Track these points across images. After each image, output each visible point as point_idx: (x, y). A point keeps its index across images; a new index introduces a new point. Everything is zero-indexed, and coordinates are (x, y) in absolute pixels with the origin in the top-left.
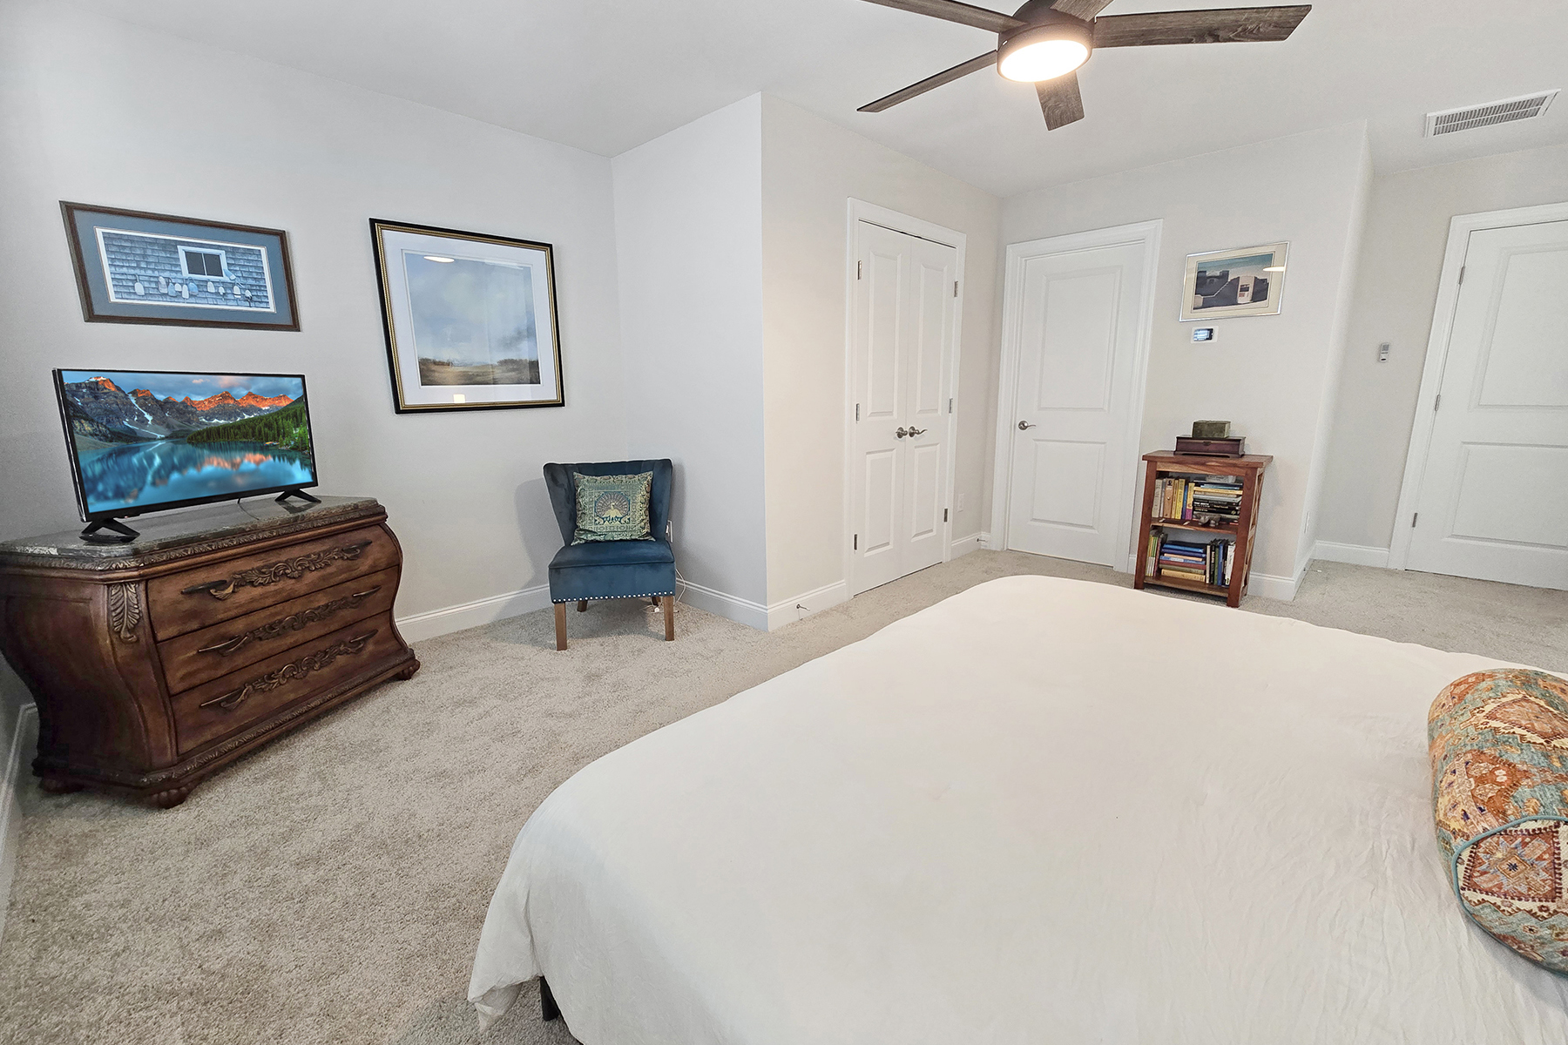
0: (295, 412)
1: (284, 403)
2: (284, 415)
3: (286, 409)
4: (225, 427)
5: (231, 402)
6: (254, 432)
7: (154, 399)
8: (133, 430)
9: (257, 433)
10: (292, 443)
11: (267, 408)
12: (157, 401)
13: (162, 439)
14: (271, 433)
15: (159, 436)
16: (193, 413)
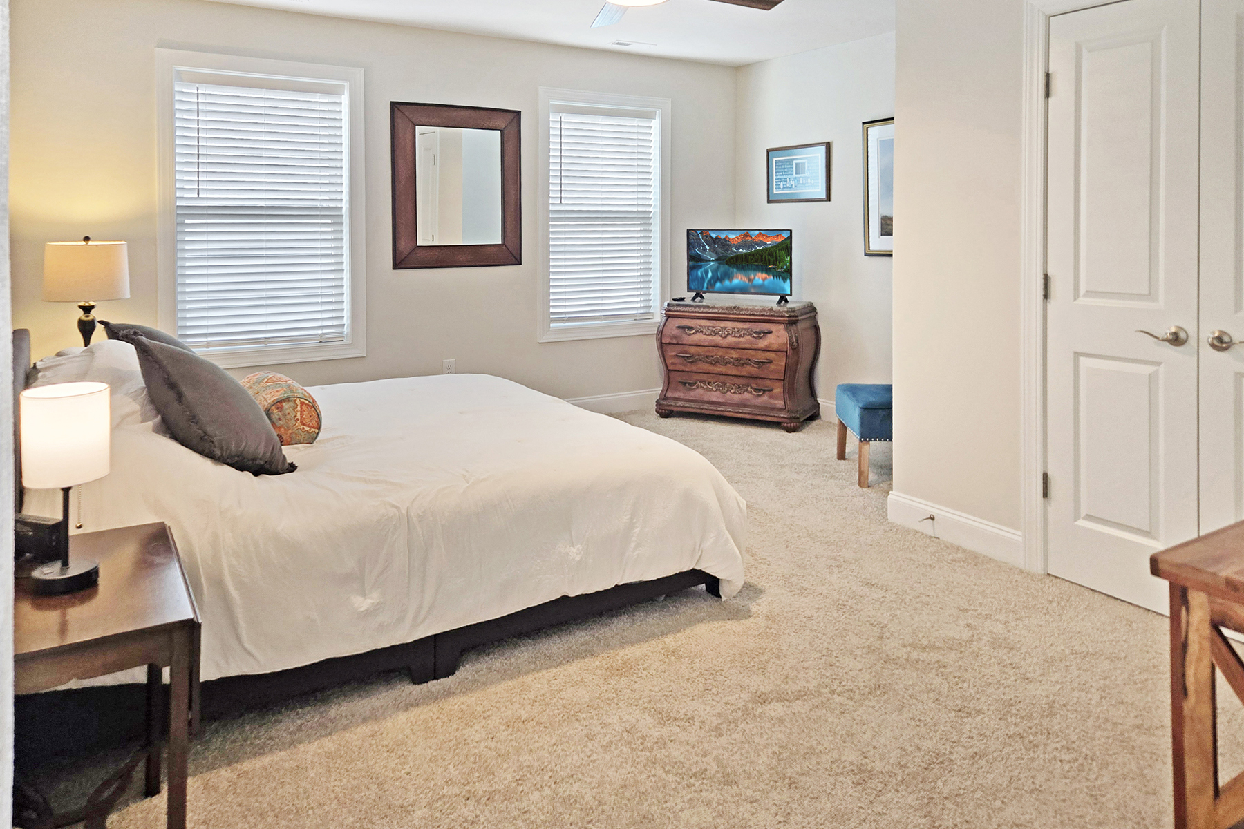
0: (787, 246)
1: (780, 240)
2: (780, 248)
3: (781, 243)
4: (746, 255)
5: (750, 238)
6: (762, 258)
7: (711, 237)
8: (700, 255)
9: (764, 260)
10: (785, 267)
11: (770, 243)
12: (712, 238)
13: (713, 261)
14: (772, 259)
15: (712, 259)
16: (729, 245)
